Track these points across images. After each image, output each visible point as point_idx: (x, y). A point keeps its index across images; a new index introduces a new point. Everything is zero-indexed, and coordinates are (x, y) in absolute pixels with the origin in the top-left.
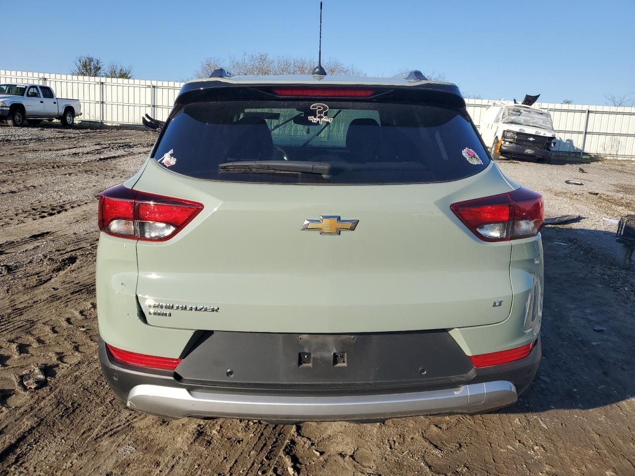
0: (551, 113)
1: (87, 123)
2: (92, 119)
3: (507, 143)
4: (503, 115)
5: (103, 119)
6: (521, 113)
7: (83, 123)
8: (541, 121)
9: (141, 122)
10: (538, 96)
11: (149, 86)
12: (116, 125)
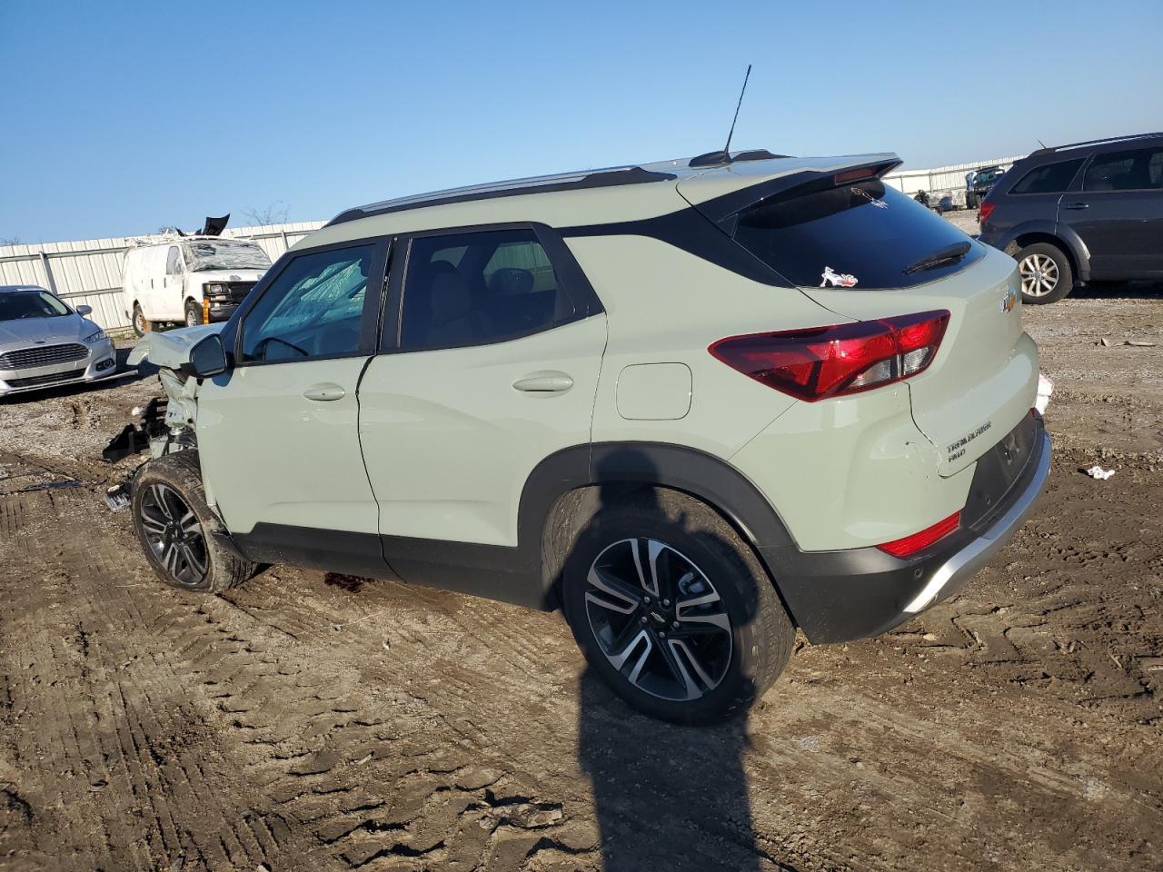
0: (260, 242)
3: (217, 305)
4: (185, 257)
6: (214, 250)
8: (253, 258)
10: (228, 217)
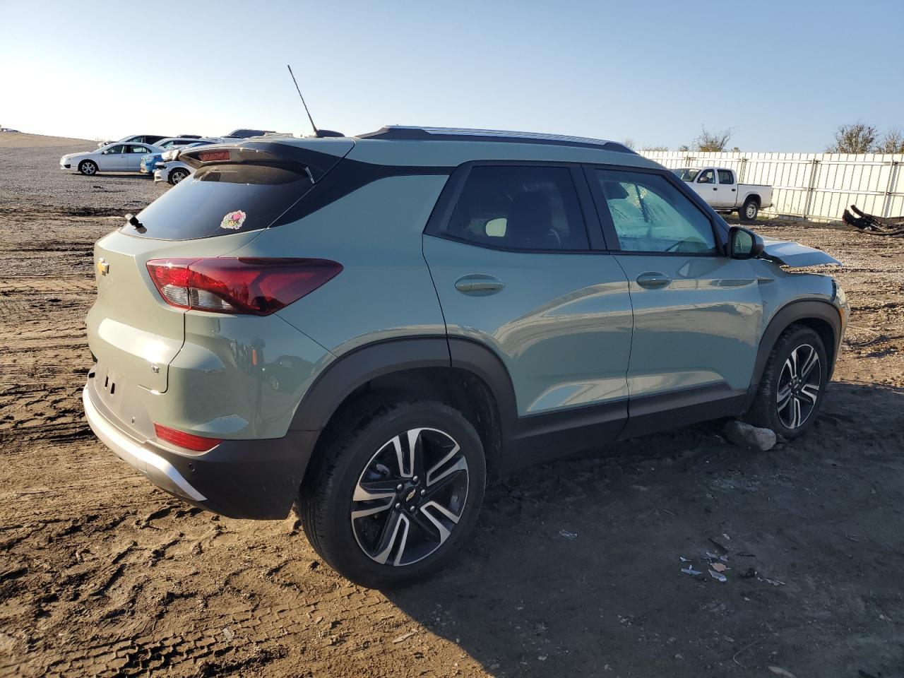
1: (785, 218)
2: (793, 212)
5: (808, 213)
7: (781, 217)
9: (840, 217)
11: (887, 163)
12: (826, 221)
